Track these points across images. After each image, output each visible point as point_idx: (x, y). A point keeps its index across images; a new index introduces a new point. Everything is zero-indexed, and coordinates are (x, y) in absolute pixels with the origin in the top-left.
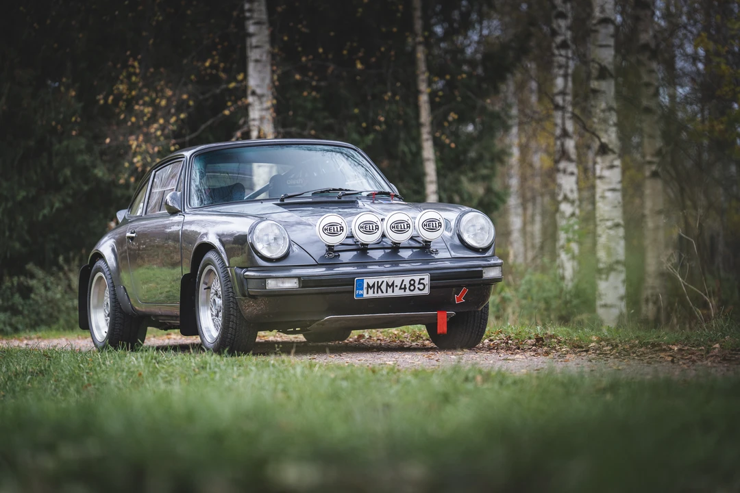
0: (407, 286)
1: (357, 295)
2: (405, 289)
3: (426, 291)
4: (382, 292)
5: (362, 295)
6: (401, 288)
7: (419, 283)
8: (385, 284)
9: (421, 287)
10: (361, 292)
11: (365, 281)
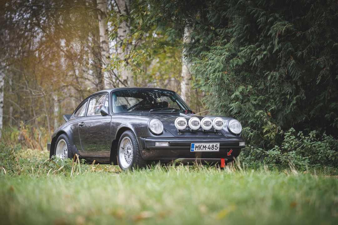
0: (211, 148)
1: (192, 150)
2: (210, 148)
3: (218, 150)
4: (201, 150)
5: (193, 150)
6: (208, 148)
7: (216, 147)
8: (202, 146)
9: (216, 148)
10: (193, 149)
11: (195, 145)
